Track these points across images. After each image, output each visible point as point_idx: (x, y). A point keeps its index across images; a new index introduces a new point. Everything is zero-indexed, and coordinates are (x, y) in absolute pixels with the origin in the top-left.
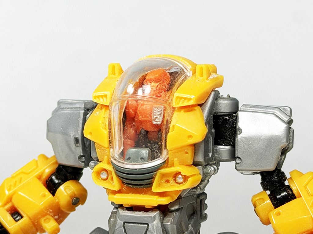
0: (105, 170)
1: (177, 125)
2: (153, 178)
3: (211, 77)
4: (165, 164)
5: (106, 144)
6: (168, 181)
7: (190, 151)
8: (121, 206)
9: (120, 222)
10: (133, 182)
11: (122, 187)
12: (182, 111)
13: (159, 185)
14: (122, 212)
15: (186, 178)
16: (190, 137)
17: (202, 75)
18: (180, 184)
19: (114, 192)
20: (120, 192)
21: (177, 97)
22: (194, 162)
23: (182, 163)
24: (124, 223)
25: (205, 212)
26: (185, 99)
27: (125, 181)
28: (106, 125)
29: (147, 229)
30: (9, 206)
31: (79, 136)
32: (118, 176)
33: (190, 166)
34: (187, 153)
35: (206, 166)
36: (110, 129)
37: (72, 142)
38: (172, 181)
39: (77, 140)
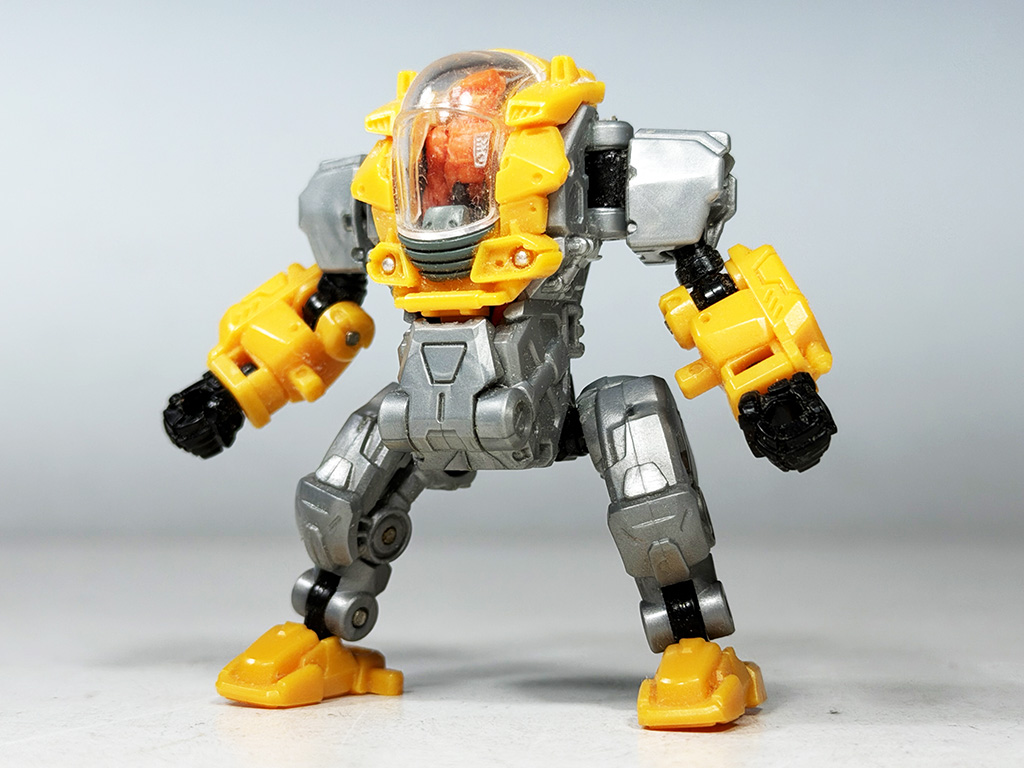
0: (391, 256)
1: (514, 155)
2: (472, 257)
3: (579, 81)
4: (495, 229)
5: (389, 204)
6: (500, 264)
7: (540, 205)
8: (418, 316)
9: (416, 344)
10: (436, 267)
11: (420, 281)
12: (524, 132)
13: (485, 270)
14: (421, 327)
15: (532, 256)
16: (538, 176)
17: (562, 75)
18: (523, 267)
19: (405, 291)
20: (415, 290)
21: (514, 108)
22: (547, 228)
23: (525, 229)
24: (423, 345)
25: (581, 340)
26: (529, 109)
27: (424, 267)
28: (388, 170)
29: (464, 353)
30: (235, 352)
31: (351, 211)
32: (412, 260)
33: (540, 235)
34: (534, 209)
35: (572, 237)
36: (394, 175)
37: (341, 227)
38: (507, 262)
39: (347, 220)
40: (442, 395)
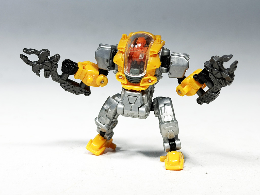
0: (121, 75)
1: (150, 61)
2: (141, 80)
3: (162, 42)
4: (145, 76)
6: (145, 82)
7: (154, 71)
8: (127, 90)
9: (126, 95)
10: (133, 81)
11: (128, 82)
12: (152, 57)
13: (143, 83)
14: (127, 92)
15: (152, 81)
16: (155, 66)
17: (159, 42)
18: (150, 83)
19: (125, 84)
20: (127, 84)
21: (151, 51)
22: (155, 75)
23: (151, 75)
24: (128, 96)
26: (154, 52)
28: (123, 59)
29: (137, 99)
32: (127, 79)
33: (153, 76)
35: (159, 76)
37: (106, 61)
38: (147, 82)
40: (131, 107)
